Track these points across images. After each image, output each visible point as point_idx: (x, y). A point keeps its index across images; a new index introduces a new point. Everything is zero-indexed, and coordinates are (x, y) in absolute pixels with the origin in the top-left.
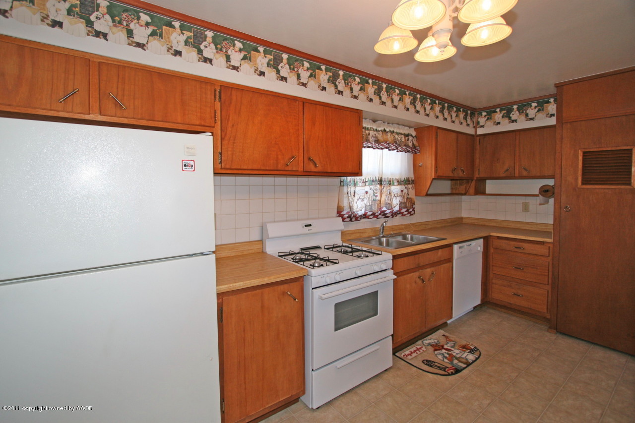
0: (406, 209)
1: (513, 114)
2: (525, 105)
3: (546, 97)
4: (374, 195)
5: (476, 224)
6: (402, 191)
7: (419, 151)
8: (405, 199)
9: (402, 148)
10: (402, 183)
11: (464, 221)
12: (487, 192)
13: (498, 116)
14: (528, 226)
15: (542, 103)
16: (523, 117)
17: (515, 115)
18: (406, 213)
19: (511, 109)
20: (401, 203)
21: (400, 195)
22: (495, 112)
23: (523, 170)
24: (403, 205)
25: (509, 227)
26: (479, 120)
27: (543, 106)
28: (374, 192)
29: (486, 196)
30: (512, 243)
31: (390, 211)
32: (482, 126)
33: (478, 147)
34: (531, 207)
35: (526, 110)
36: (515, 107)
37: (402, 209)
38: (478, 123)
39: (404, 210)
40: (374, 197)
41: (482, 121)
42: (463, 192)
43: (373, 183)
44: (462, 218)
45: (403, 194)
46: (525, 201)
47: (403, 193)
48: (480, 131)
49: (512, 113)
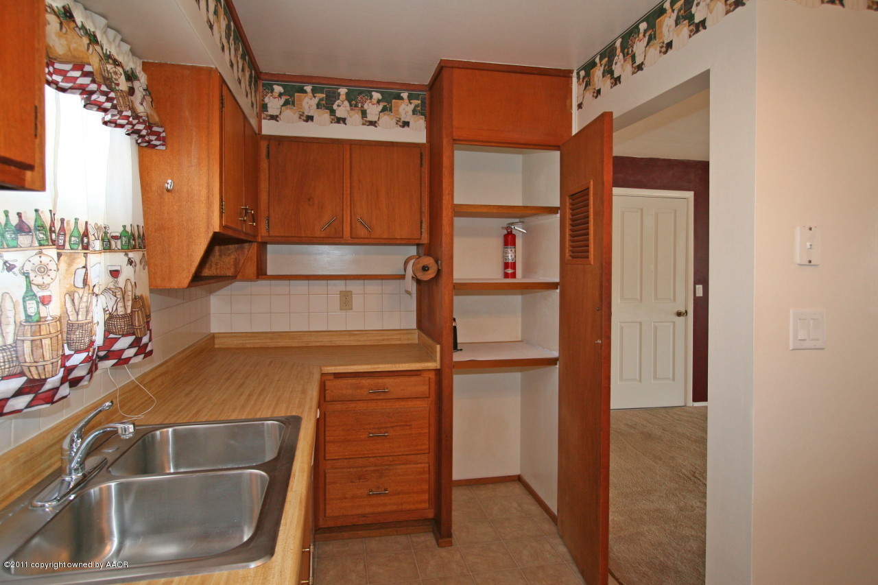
0: (130, 339)
1: (339, 106)
2: (361, 93)
3: (398, 87)
4: (29, 294)
5: (248, 346)
6: (115, 274)
7: (164, 139)
8: (129, 304)
9: (120, 112)
10: (116, 244)
11: (218, 344)
12: (269, 272)
13: (309, 102)
14: (352, 338)
15: (390, 95)
16: (357, 117)
17: (342, 109)
18: (133, 351)
19: (334, 92)
20: (111, 318)
21: (107, 290)
22: (302, 91)
23: (358, 225)
24: (120, 324)
25: (318, 344)
26: (266, 100)
27: (391, 102)
28: (29, 283)
29: (268, 282)
30: (365, 382)
31: (84, 355)
32: (274, 118)
33: (264, 165)
34: (357, 301)
35: (363, 104)
36: (343, 91)
37: (116, 340)
38: (264, 107)
39: (123, 343)
40: (32, 307)
41: (274, 105)
42: (230, 273)
43: (24, 240)
44: (213, 337)
45: (121, 284)
46: (343, 288)
47: (121, 280)
48: (269, 128)
49: (336, 103)
